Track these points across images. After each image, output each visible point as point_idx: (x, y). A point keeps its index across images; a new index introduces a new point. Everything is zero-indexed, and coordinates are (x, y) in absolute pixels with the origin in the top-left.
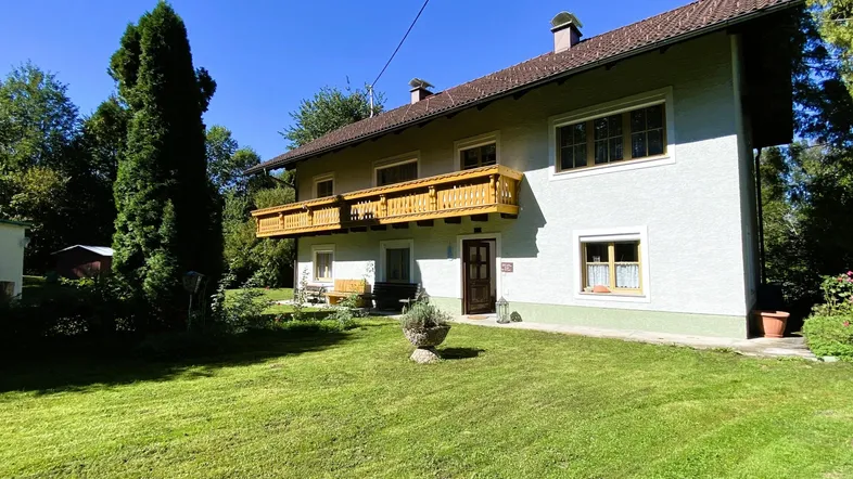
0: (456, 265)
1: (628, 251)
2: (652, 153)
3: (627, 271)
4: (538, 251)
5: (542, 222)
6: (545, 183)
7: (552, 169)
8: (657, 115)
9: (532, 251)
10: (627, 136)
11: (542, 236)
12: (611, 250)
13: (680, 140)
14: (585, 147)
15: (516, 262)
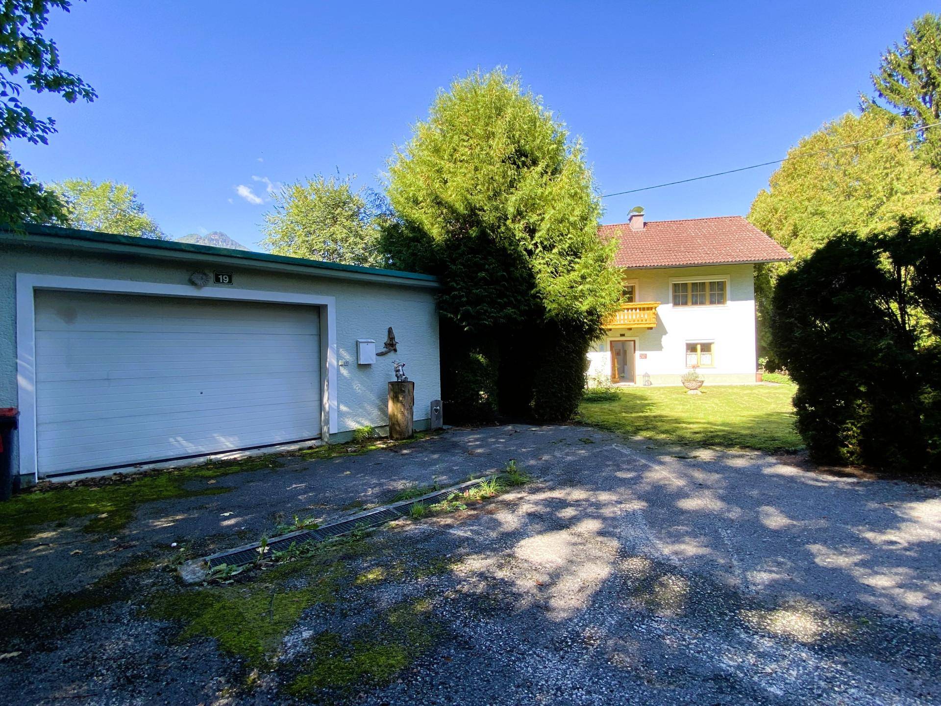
0: (608, 355)
1: (706, 348)
2: (719, 303)
3: (705, 358)
4: (662, 348)
5: (665, 333)
6: (668, 312)
7: (671, 305)
8: (721, 286)
9: (659, 347)
10: (708, 292)
11: (665, 340)
12: (699, 347)
13: (733, 299)
14: (686, 296)
15: (649, 354)
